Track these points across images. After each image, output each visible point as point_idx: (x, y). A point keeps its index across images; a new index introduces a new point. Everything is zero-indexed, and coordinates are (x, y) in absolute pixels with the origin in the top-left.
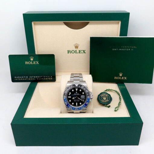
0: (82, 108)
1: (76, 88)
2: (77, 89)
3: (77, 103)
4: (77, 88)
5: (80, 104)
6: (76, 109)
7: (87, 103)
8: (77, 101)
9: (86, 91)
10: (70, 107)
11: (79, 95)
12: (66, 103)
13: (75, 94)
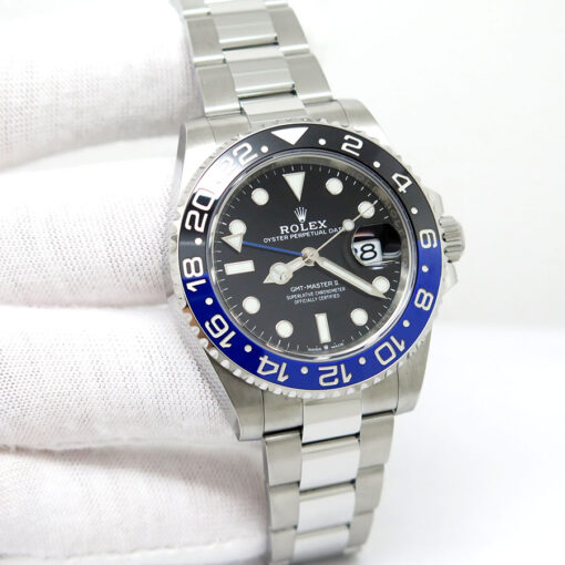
0: (386, 353)
1: (289, 168)
2: (296, 182)
3: (322, 320)
4: (296, 168)
5: (359, 317)
6: (332, 379)
7: (420, 302)
8: (321, 292)
9: (395, 177)
10: (264, 360)
11: (327, 230)
12: (222, 332)
13: (284, 229)
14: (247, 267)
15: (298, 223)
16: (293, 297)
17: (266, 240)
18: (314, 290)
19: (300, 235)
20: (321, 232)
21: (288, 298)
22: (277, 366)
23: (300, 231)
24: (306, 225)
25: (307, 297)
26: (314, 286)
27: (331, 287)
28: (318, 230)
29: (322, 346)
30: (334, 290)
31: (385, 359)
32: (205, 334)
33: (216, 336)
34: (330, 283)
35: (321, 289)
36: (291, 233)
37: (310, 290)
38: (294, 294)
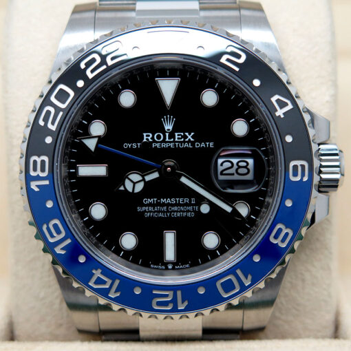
1: (164, 72)
4: (172, 73)
6: (166, 304)
7: (276, 237)
8: (175, 208)
9: (274, 99)
10: (97, 273)
11: (193, 143)
12: (58, 238)
13: (147, 137)
14: (100, 170)
15: (164, 132)
16: (144, 208)
17: (127, 145)
18: (168, 205)
19: (164, 145)
20: (186, 145)
21: (139, 209)
22: (109, 281)
23: (164, 141)
24: (172, 135)
25: (159, 212)
26: (169, 201)
27: (186, 205)
28: (184, 142)
29: (166, 264)
30: (190, 208)
31: (226, 292)
32: (40, 236)
33: (51, 240)
34: (187, 200)
35: (176, 205)
36: (154, 141)
37: (164, 204)
38: (146, 205)
